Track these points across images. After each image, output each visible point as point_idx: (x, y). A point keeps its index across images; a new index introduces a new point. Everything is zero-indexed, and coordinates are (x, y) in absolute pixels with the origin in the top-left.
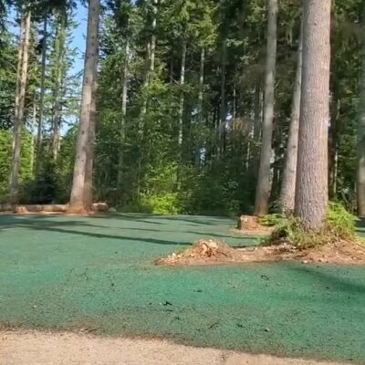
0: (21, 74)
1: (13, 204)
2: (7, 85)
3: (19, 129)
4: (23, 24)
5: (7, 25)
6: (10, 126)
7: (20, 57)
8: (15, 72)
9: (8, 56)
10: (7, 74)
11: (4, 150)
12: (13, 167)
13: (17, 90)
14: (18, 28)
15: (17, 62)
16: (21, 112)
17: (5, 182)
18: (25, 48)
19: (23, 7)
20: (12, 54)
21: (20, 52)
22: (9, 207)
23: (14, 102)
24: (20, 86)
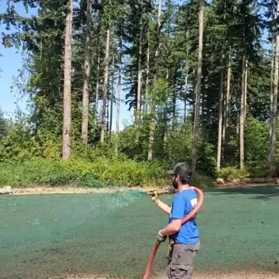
0: (274, 79)
1: (273, 177)
2: (263, 88)
3: (274, 120)
4: (273, 41)
5: (261, 43)
6: (266, 118)
7: (273, 66)
8: (269, 77)
9: (263, 66)
10: (263, 80)
11: (263, 136)
12: (271, 149)
13: (272, 91)
14: (270, 45)
15: (270, 70)
16: (275, 107)
17: (265, 160)
18: (276, 58)
19: (274, 28)
20: (266, 64)
21: (273, 62)
22: (271, 179)
23: (269, 100)
24: (273, 87)
